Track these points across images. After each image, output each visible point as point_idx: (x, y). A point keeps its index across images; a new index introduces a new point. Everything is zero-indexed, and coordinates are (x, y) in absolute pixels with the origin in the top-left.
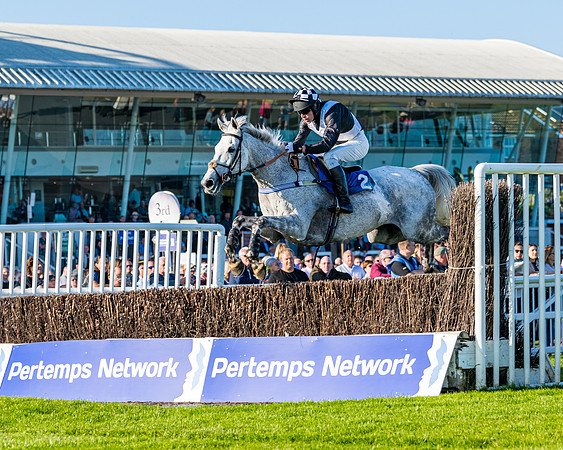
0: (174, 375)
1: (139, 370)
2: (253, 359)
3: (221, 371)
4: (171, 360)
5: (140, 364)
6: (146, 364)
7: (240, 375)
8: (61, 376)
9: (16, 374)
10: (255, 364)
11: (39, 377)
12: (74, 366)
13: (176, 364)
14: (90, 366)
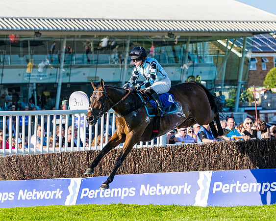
0: (189, 192)
1: (166, 190)
2: (238, 182)
3: (219, 189)
4: (186, 184)
5: (166, 187)
6: (170, 187)
7: (231, 191)
8: (116, 195)
9: (86, 195)
10: (240, 185)
11: (101, 196)
12: (124, 189)
13: (190, 186)
14: (134, 189)
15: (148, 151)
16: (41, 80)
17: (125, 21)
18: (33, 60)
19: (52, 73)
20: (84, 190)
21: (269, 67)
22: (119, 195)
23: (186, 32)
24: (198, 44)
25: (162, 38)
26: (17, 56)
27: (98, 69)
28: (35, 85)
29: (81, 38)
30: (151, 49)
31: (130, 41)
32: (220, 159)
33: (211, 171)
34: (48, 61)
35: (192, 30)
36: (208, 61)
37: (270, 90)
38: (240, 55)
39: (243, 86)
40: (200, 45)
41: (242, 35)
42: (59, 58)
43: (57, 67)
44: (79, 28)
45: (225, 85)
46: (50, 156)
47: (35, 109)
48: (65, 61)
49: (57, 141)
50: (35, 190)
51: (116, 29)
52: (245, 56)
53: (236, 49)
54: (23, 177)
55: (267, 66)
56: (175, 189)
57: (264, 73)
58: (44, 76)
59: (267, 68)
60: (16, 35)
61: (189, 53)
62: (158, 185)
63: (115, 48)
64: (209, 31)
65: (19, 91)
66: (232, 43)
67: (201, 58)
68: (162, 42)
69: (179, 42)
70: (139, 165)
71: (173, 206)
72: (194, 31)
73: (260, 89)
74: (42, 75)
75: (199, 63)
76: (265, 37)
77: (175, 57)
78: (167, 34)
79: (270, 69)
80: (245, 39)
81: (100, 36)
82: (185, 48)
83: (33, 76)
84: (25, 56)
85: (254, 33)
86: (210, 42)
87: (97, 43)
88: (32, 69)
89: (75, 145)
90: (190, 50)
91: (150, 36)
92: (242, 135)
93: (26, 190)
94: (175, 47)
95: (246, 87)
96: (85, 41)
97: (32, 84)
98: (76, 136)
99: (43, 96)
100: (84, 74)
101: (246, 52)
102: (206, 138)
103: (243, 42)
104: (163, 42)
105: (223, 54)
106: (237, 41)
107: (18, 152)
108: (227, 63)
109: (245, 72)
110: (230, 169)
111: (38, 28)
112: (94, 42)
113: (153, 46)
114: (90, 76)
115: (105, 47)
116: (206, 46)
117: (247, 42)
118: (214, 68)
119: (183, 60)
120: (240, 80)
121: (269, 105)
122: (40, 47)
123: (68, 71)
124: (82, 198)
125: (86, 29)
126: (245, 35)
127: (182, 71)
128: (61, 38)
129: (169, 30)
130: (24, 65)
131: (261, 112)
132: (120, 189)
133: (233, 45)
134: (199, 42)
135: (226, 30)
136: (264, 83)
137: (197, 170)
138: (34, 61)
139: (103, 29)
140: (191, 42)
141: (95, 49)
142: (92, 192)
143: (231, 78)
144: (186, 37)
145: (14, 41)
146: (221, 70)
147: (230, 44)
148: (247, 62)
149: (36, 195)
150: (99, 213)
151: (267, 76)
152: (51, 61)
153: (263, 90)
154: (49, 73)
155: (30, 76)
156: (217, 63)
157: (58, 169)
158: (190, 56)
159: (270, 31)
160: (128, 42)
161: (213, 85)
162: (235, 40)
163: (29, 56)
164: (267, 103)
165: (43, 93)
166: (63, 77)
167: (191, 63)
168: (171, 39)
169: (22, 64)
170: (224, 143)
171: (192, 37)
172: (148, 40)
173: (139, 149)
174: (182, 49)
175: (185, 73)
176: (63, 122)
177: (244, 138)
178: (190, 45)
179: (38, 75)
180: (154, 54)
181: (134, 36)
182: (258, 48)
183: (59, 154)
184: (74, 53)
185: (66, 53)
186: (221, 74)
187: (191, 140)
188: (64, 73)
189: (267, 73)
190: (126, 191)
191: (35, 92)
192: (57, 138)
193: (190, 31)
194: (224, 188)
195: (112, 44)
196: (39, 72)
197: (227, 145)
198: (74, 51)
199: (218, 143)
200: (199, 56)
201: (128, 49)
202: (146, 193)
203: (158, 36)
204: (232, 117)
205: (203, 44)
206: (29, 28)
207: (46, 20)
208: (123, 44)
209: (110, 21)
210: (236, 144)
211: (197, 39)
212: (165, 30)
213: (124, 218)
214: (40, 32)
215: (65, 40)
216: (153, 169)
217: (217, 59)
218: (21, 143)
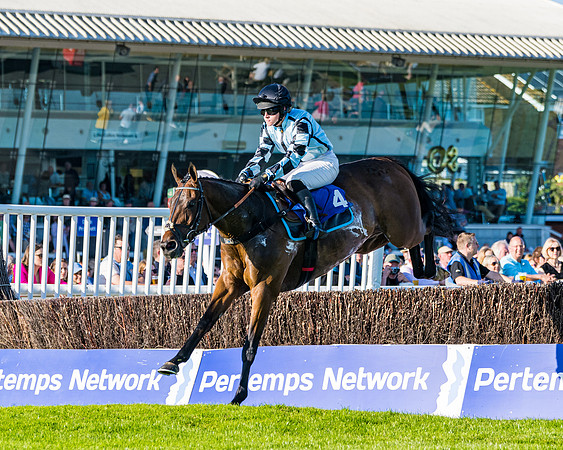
0: (424, 387)
1: (377, 381)
2: (527, 370)
3: (486, 383)
4: (419, 370)
5: (378, 375)
6: (386, 374)
7: (512, 388)
8: (272, 388)
9: (210, 385)
10: (531, 376)
12: (289, 376)
13: (427, 375)
14: (311, 376)
15: (342, 298)
16: (127, 144)
17: (303, 28)
18: (110, 102)
19: (149, 130)
20: (206, 374)
22: (280, 388)
23: (431, 55)
24: (455, 81)
25: (380, 67)
26: (78, 92)
27: (244, 125)
28: (112, 153)
29: (212, 61)
30: (355, 89)
31: (314, 71)
32: (491, 321)
33: (472, 346)
34: (142, 106)
35: (443, 52)
36: (474, 118)
38: (540, 107)
39: (544, 171)
40: (458, 83)
41: (546, 65)
42: (165, 100)
43: (160, 119)
44: (208, 40)
45: (506, 169)
46: (139, 301)
47: (111, 203)
48: (176, 107)
49: (155, 272)
50: (104, 371)
51: (285, 45)
52: (550, 109)
53: (532, 93)
54: (82, 342)
56: (395, 379)
58: (131, 136)
60: (76, 51)
61: (435, 98)
62: (362, 369)
63: (282, 82)
64: (478, 56)
65: (80, 165)
66: (524, 82)
67: (458, 110)
68: (379, 74)
69: (414, 76)
70: (323, 327)
71: (391, 414)
72: (446, 55)
74: (129, 133)
77: (405, 108)
78: (390, 58)
80: (551, 75)
81: (252, 58)
82: (427, 89)
83: (110, 135)
84: (94, 93)
86: (479, 79)
87: (244, 73)
88: (107, 121)
89: (191, 282)
90: (436, 92)
91: (355, 62)
92: (540, 272)
93: (87, 371)
94: (405, 85)
95: (551, 173)
96: (220, 68)
97: (107, 151)
98: (194, 262)
99: (129, 177)
100: (215, 135)
101: (554, 102)
102: (464, 275)
103: (548, 81)
104: (383, 74)
105: (506, 104)
106: (535, 78)
107: (73, 290)
108: (513, 123)
109: (549, 143)
110: (512, 342)
111: (123, 37)
112: (238, 69)
113: (359, 83)
114: (227, 139)
115: (261, 82)
116: (470, 86)
117: (555, 81)
118: (486, 133)
119: (422, 112)
120: (539, 159)
122: (126, 76)
123: (183, 128)
124: (201, 390)
125: (223, 42)
126: (552, 65)
127: (420, 137)
128: (170, 60)
129: (394, 49)
130: (92, 112)
132: (281, 376)
133: (526, 85)
134: (455, 77)
135: (514, 55)
137: (443, 342)
138: (113, 104)
139: (259, 44)
140: (440, 78)
141: (240, 85)
142: (223, 380)
143: (519, 155)
144: (430, 67)
145: (73, 62)
146: (501, 135)
147: (521, 83)
148: (555, 121)
149: (106, 381)
150: (235, 423)
152: (149, 107)
154: (144, 130)
155: (103, 135)
156: (492, 122)
157: (154, 330)
158: (437, 105)
160: (310, 72)
161: (483, 167)
162: (531, 76)
163: (102, 94)
165: (128, 171)
166: (171, 140)
167: (438, 121)
168: (399, 70)
169: (88, 110)
170: (500, 287)
171: (442, 67)
172: (350, 69)
173: (325, 294)
174: (421, 91)
175: (425, 140)
177: (543, 279)
178: (437, 84)
179: (121, 133)
180: (361, 100)
181: (321, 61)
183: (157, 299)
184: (197, 91)
185: (179, 90)
186: (500, 144)
188: (173, 132)
190: (293, 380)
191: (113, 169)
192: (156, 265)
193: (438, 55)
194: (497, 381)
195: (276, 76)
196: (122, 129)
197: (507, 292)
198: (195, 87)
199: (488, 287)
200: (456, 106)
201: (308, 86)
202: (336, 386)
203: (373, 62)
204: (519, 234)
205: (464, 81)
206: (104, 37)
207: (140, 21)
208: (299, 77)
209: (273, 27)
210: (527, 290)
211: (453, 70)
212: (386, 49)
213: (287, 436)
214: (127, 45)
215: (179, 64)
216: (351, 336)
217: (493, 113)
218: (80, 272)
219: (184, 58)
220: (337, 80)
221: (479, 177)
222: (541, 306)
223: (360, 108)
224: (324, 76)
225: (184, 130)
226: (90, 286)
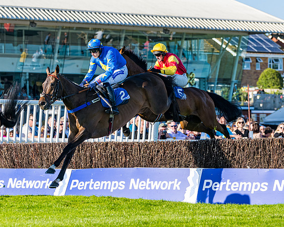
0: (179, 188)
1: (156, 185)
2: (228, 181)
3: (208, 187)
4: (176, 180)
5: (156, 182)
6: (160, 182)
7: (221, 189)
8: (105, 188)
9: (75, 186)
10: (230, 184)
11: (91, 188)
12: (113, 182)
13: (180, 182)
14: (124, 182)
15: (139, 145)
16: (35, 70)
17: (120, 15)
18: (27, 49)
19: (45, 63)
20: (73, 181)
21: (263, 67)
22: (109, 188)
23: (182, 28)
24: (193, 41)
25: (157, 34)
26: (11, 45)
28: (28, 74)
29: (76, 30)
30: (145, 44)
31: (125, 35)
32: (211, 157)
33: (202, 169)
34: (42, 51)
35: (188, 27)
36: (203, 59)
37: (263, 91)
38: (234, 54)
39: (236, 85)
40: (195, 42)
41: (237, 34)
42: (53, 49)
43: (51, 58)
44: (74, 20)
45: (218, 84)
46: (41, 146)
47: (27, 98)
48: (59, 52)
49: (49, 132)
50: (24, 179)
51: (111, 22)
52: (239, 55)
53: (230, 47)
54: (14, 165)
55: (261, 66)
56: (164, 184)
57: (258, 74)
58: (37, 66)
59: (261, 68)
60: (10, 24)
61: (184, 49)
62: (148, 180)
63: (109, 41)
64: (205, 29)
65: (12, 80)
66: (227, 42)
67: (195, 55)
68: (157, 38)
69: (173, 38)
70: (130, 159)
71: (163, 201)
72: (189, 28)
73: (253, 89)
74: (36, 64)
75: (193, 61)
76: (260, 38)
78: (162, 29)
79: (264, 69)
80: (240, 38)
81: (95, 29)
82: (180, 44)
83: (26, 65)
84: (19, 45)
85: (250, 33)
86: (205, 40)
87: (92, 36)
88: (25, 59)
89: (66, 137)
90: (184, 46)
91: (146, 32)
92: (234, 134)
93: (16, 179)
94: (169, 43)
95: (240, 86)
96: (80, 33)
97: (25, 73)
100: (77, 66)
101: (241, 52)
103: (239, 41)
104: (159, 37)
105: (218, 53)
106: (232, 40)
107: (9, 140)
108: (221, 62)
109: (239, 72)
110: (221, 167)
111: (33, 18)
112: (89, 34)
113: (147, 41)
114: (83, 68)
116: (201, 44)
117: (242, 41)
118: (208, 66)
120: (234, 79)
121: (261, 105)
122: (35, 37)
125: (82, 21)
126: (241, 34)
128: (56, 29)
129: (164, 25)
130: (18, 54)
131: (253, 112)
132: (109, 182)
134: (193, 39)
135: (222, 29)
136: (258, 83)
137: (188, 167)
138: (28, 51)
139: (99, 22)
140: (186, 39)
142: (81, 184)
143: (224, 77)
144: (182, 34)
145: (9, 30)
146: (215, 68)
147: (225, 42)
148: (242, 61)
149: (25, 184)
150: (88, 205)
151: (261, 76)
153: (256, 90)
154: (43, 63)
155: (23, 65)
156: (211, 61)
157: (48, 159)
158: (184, 52)
159: (266, 31)
160: (123, 36)
161: (207, 83)
162: (230, 39)
163: (23, 45)
164: (260, 103)
165: (35, 83)
167: (185, 60)
168: (166, 35)
169: (16, 53)
171: (187, 34)
172: (143, 35)
173: (131, 143)
174: (177, 45)
176: (56, 113)
177: (236, 137)
178: (185, 42)
179: (31, 64)
180: (148, 50)
181: (129, 30)
182: (253, 48)
183: (50, 145)
186: (215, 72)
187: (183, 136)
189: (261, 73)
190: (115, 184)
191: (28, 82)
193: (185, 28)
194: (214, 186)
195: (107, 38)
196: (33, 62)
198: (68, 43)
200: (194, 53)
201: (122, 43)
202: (136, 187)
203: (153, 32)
205: (198, 41)
206: (24, 18)
207: (41, 10)
208: (118, 38)
209: (106, 14)
210: (229, 142)
211: (193, 36)
212: (160, 25)
213: (113, 211)
214: (35, 22)
215: (60, 31)
216: (143, 164)
217: (212, 57)
218: (12, 131)
219: (63, 28)
220: (137, 40)
221: (205, 88)
222: (235, 150)
223: (148, 54)
224: (130, 38)
225: (62, 63)
226: (17, 138)
